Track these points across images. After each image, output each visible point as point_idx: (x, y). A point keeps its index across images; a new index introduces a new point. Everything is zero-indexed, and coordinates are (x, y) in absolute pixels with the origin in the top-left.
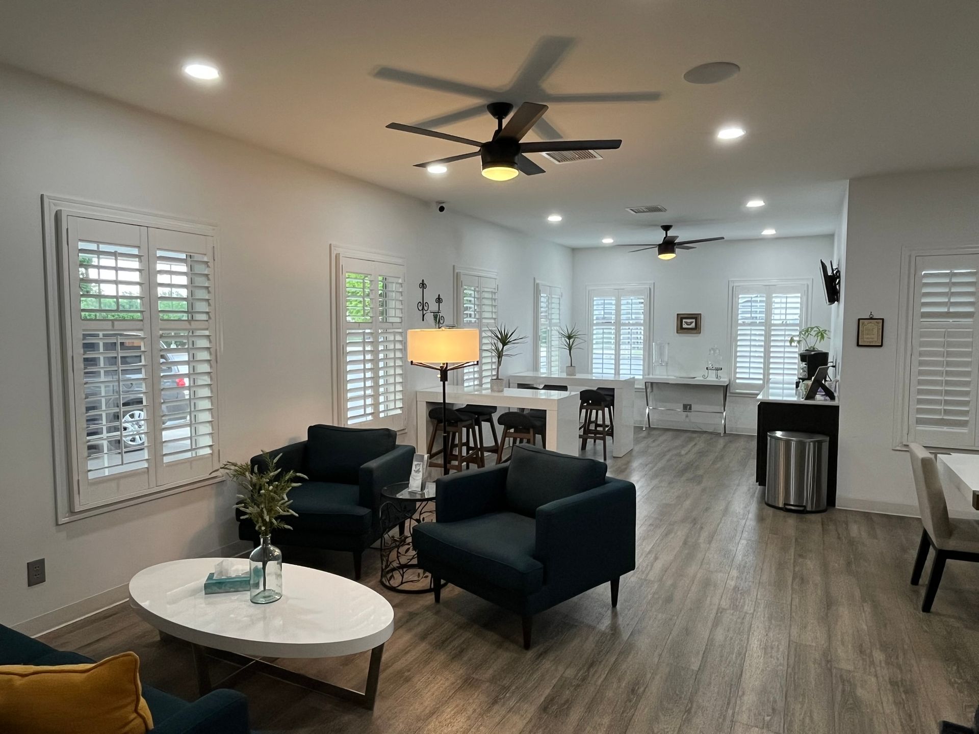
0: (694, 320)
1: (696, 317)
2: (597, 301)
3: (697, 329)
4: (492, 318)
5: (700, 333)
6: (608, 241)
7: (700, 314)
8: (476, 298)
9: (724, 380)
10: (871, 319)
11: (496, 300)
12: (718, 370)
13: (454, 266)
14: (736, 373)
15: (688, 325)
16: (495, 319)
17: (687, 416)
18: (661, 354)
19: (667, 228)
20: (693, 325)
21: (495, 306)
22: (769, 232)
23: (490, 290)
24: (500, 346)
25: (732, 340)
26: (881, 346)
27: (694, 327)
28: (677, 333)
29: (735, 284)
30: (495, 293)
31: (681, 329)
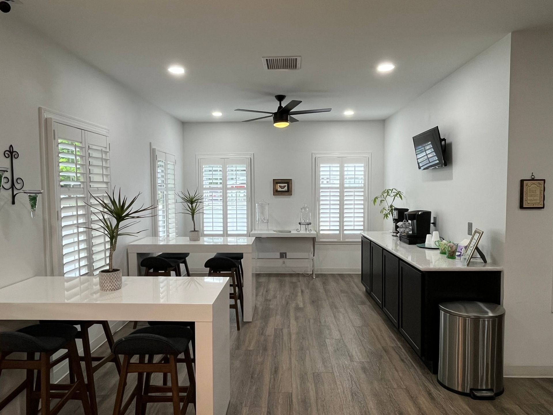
0: (286, 185)
1: (288, 182)
2: (206, 168)
3: (289, 192)
4: (103, 182)
5: (292, 195)
6: (217, 114)
7: (291, 179)
8: (79, 156)
9: (312, 233)
10: (533, 180)
11: (108, 161)
12: (308, 225)
13: (40, 109)
14: (319, 226)
15: (282, 188)
16: (107, 183)
17: (284, 263)
18: (262, 213)
19: (280, 98)
20: (286, 188)
21: (106, 168)
22: (349, 113)
23: (100, 148)
24: (114, 222)
25: (315, 201)
26: (543, 208)
27: (287, 190)
28: (273, 195)
29: (316, 156)
30: (106, 153)
31: (276, 192)
